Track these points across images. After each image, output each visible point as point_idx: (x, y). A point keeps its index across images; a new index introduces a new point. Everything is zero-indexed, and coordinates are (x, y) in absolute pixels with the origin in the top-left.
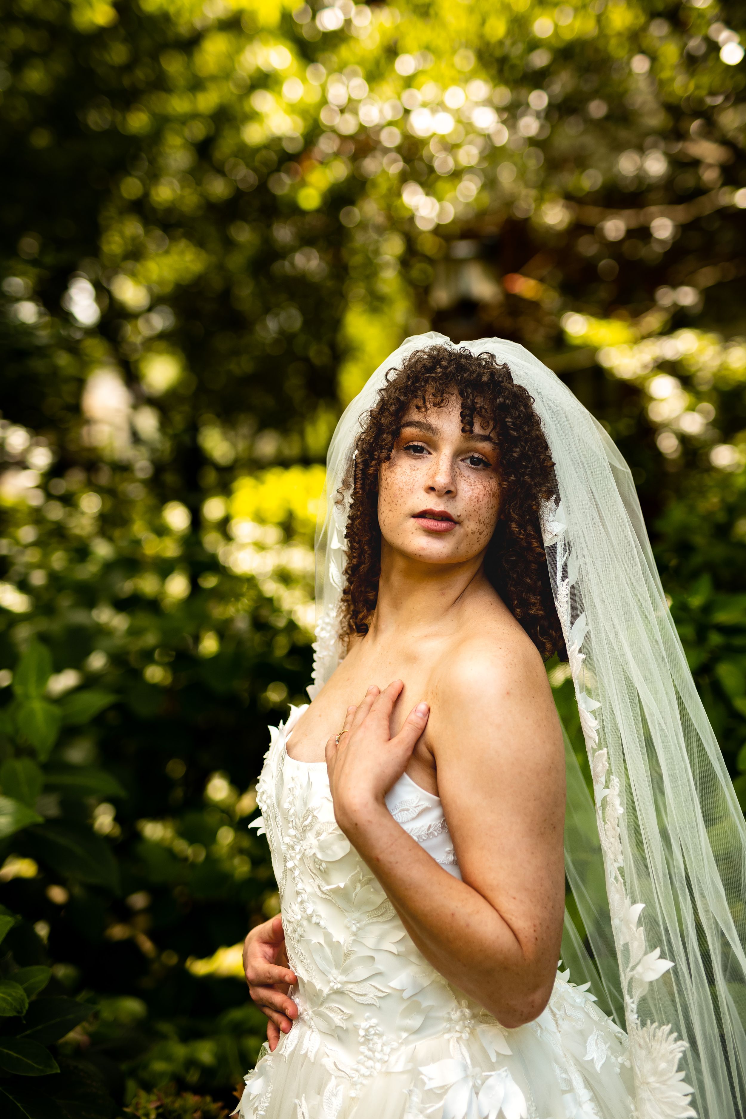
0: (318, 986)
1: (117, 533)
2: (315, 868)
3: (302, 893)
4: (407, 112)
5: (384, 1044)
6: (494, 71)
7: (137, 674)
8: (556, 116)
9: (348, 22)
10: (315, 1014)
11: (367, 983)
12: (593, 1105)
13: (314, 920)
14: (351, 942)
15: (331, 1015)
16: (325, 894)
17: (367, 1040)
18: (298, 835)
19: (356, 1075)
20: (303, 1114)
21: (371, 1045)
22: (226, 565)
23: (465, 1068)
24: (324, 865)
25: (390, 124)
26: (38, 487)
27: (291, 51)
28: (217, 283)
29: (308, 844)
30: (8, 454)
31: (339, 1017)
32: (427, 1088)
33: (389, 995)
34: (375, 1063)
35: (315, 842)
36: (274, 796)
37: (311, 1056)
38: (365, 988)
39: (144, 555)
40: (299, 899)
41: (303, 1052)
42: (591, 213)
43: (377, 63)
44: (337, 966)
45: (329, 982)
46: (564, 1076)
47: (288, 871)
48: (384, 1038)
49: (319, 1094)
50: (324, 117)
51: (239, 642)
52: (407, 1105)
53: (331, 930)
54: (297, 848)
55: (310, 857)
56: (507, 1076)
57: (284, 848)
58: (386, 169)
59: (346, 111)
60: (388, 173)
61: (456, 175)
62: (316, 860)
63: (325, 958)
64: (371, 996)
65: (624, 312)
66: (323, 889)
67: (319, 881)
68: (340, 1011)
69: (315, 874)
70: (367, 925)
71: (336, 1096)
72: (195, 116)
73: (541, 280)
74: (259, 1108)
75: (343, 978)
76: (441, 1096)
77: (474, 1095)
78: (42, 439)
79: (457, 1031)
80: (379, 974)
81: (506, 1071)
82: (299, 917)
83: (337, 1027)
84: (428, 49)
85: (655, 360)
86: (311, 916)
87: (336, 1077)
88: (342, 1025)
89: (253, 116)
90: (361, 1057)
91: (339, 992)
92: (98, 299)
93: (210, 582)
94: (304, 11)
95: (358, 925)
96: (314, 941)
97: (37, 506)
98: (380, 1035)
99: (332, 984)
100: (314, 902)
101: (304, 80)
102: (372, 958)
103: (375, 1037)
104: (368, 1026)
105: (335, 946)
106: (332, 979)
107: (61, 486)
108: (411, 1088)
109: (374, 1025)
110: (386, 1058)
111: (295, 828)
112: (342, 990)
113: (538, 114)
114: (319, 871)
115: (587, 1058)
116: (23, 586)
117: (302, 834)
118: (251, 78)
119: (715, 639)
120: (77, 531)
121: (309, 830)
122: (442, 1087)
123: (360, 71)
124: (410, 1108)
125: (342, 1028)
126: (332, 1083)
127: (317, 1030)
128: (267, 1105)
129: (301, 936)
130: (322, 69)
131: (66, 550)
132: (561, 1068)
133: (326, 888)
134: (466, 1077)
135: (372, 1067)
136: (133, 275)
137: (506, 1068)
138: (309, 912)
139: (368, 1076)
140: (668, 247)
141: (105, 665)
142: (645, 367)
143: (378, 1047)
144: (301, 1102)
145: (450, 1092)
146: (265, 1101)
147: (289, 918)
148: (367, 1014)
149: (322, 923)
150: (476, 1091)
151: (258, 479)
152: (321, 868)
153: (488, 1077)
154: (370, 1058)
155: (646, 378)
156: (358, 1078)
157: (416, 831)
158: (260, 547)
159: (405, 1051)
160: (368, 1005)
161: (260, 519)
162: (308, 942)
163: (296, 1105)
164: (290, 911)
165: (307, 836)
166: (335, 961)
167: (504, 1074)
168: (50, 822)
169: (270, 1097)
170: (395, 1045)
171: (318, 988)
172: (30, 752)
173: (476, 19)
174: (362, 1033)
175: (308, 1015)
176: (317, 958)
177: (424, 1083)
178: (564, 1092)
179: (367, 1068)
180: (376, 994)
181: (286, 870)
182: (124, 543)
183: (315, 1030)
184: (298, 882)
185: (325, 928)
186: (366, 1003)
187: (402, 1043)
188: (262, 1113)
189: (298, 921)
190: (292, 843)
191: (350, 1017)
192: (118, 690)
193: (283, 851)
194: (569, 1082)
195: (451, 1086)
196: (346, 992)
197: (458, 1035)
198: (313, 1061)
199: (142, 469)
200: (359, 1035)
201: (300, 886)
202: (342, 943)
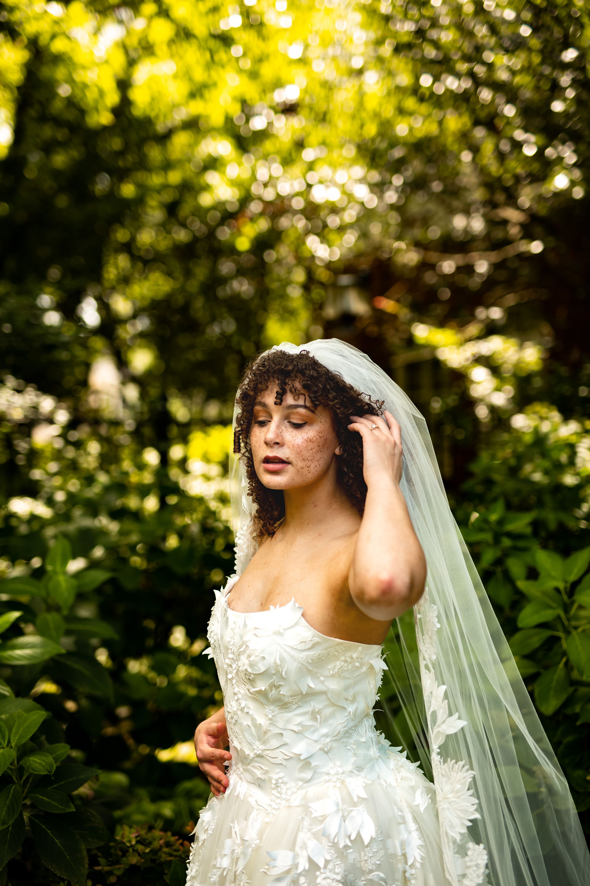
0: (247, 752)
1: (113, 467)
2: (246, 678)
3: (238, 694)
4: (309, 186)
5: (287, 789)
6: (368, 160)
7: (125, 561)
8: (409, 190)
9: (270, 124)
10: (244, 771)
11: (278, 750)
12: (418, 833)
13: (246, 710)
14: (268, 724)
15: (255, 771)
16: (253, 694)
17: (277, 786)
18: (235, 658)
19: (269, 808)
20: (236, 832)
21: (279, 790)
22: (185, 489)
23: (338, 805)
24: (252, 676)
25: (297, 194)
26: (59, 436)
27: (231, 143)
28: (180, 300)
29: (242, 663)
30: (41, 414)
31: (260, 772)
32: (313, 816)
33: (291, 758)
34: (281, 801)
35: (247, 662)
36: (219, 634)
37: (241, 796)
38: (276, 753)
39: (130, 482)
40: (236, 698)
41: (236, 794)
42: (433, 256)
43: (290, 154)
44: (259, 739)
45: (254, 750)
46: (400, 813)
47: (228, 680)
48: (288, 785)
49: (246, 820)
50: (255, 190)
51: (192, 540)
52: (301, 827)
53: (256, 717)
54: (234, 666)
55: (243, 671)
56: (363, 811)
57: (225, 666)
58: (295, 225)
59: (269, 185)
60: (297, 228)
61: (342, 229)
62: (247, 673)
63: (252, 735)
64: (281, 758)
65: (453, 324)
66: (251, 691)
67: (248, 686)
68: (260, 768)
69: (246, 682)
70: (278, 714)
71: (256, 821)
72: (166, 186)
73: (398, 301)
74: (209, 829)
75: (262, 747)
76: (322, 822)
77: (343, 821)
78: (63, 405)
79: (333, 782)
80: (285, 744)
81: (363, 808)
82: (235, 709)
83: (258, 778)
84: (324, 143)
85: (474, 355)
86: (244, 708)
87: (257, 810)
88: (261, 777)
89: (207, 188)
90: (273, 797)
91: (260, 756)
92: (99, 310)
93: (173, 500)
94: (240, 117)
95: (273, 714)
96: (245, 723)
97: (59, 448)
98: (285, 783)
99: (255, 751)
100: (246, 700)
101: (240, 164)
102: (282, 734)
103: (282, 785)
104: (277, 778)
105: (258, 727)
106: (256, 747)
107: (74, 435)
108: (304, 816)
109: (281, 777)
110: (288, 798)
111: (233, 653)
112: (262, 755)
113: (397, 189)
114: (249, 680)
115: (416, 803)
116: (50, 502)
117: (237, 657)
118: (204, 161)
119: (506, 542)
120: (85, 466)
121: (243, 654)
122: (323, 816)
123: (278, 159)
124: (303, 828)
125: (261, 779)
126: (254, 813)
127: (245, 780)
128: (214, 827)
129: (236, 721)
130: (252, 157)
131: (78, 479)
132: (398, 808)
133: (253, 690)
134: (338, 810)
135: (279, 804)
136: (124, 294)
137: (363, 806)
138: (243, 705)
139: (277, 809)
140: (485, 279)
141: (103, 554)
142: (467, 359)
143: (284, 791)
144: (234, 825)
145: (327, 819)
146: (213, 825)
147: (228, 710)
148: (277, 770)
149: (251, 712)
150: (344, 819)
151: (205, 432)
152: (250, 678)
153: (351, 811)
154: (278, 798)
155: (467, 368)
156: (271, 810)
157: (311, 656)
158: (207, 478)
159: (301, 793)
160: (278, 764)
161: (206, 459)
162: (241, 724)
163: (231, 827)
164: (229, 705)
165: (241, 658)
166: (258, 736)
167: (362, 810)
168: (69, 654)
169: (216, 823)
170: (295, 790)
171: (247, 753)
172: (57, 609)
173: (357, 123)
174: (274, 782)
175: (240, 771)
176: (247, 735)
177: (312, 813)
178: (399, 824)
179: (277, 804)
180: (284, 757)
181: (227, 680)
182: (115, 474)
183: (244, 780)
184: (235, 687)
185: (252, 715)
186: (277, 763)
187: (299, 789)
188: (211, 832)
189: (235, 711)
190: (230, 663)
191: (267, 772)
192: (113, 570)
193: (225, 668)
194: (403, 817)
195: (328, 815)
196: (265, 756)
197: (334, 784)
198: (242, 799)
199: (129, 425)
200: (272, 783)
201: (236, 690)
202: (263, 725)
